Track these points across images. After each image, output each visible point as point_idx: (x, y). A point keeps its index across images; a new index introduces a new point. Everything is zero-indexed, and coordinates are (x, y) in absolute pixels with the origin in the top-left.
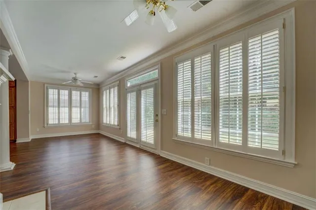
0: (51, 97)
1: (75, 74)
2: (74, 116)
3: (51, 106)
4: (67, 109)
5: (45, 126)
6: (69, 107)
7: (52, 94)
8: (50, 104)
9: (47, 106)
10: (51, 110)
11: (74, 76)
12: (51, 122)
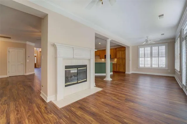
0: (141, 52)
1: (147, 37)
2: (153, 63)
3: (141, 57)
4: (150, 58)
5: (138, 67)
6: (150, 57)
7: (141, 50)
8: (140, 56)
9: (139, 57)
10: (140, 59)
11: (146, 38)
12: (141, 66)
